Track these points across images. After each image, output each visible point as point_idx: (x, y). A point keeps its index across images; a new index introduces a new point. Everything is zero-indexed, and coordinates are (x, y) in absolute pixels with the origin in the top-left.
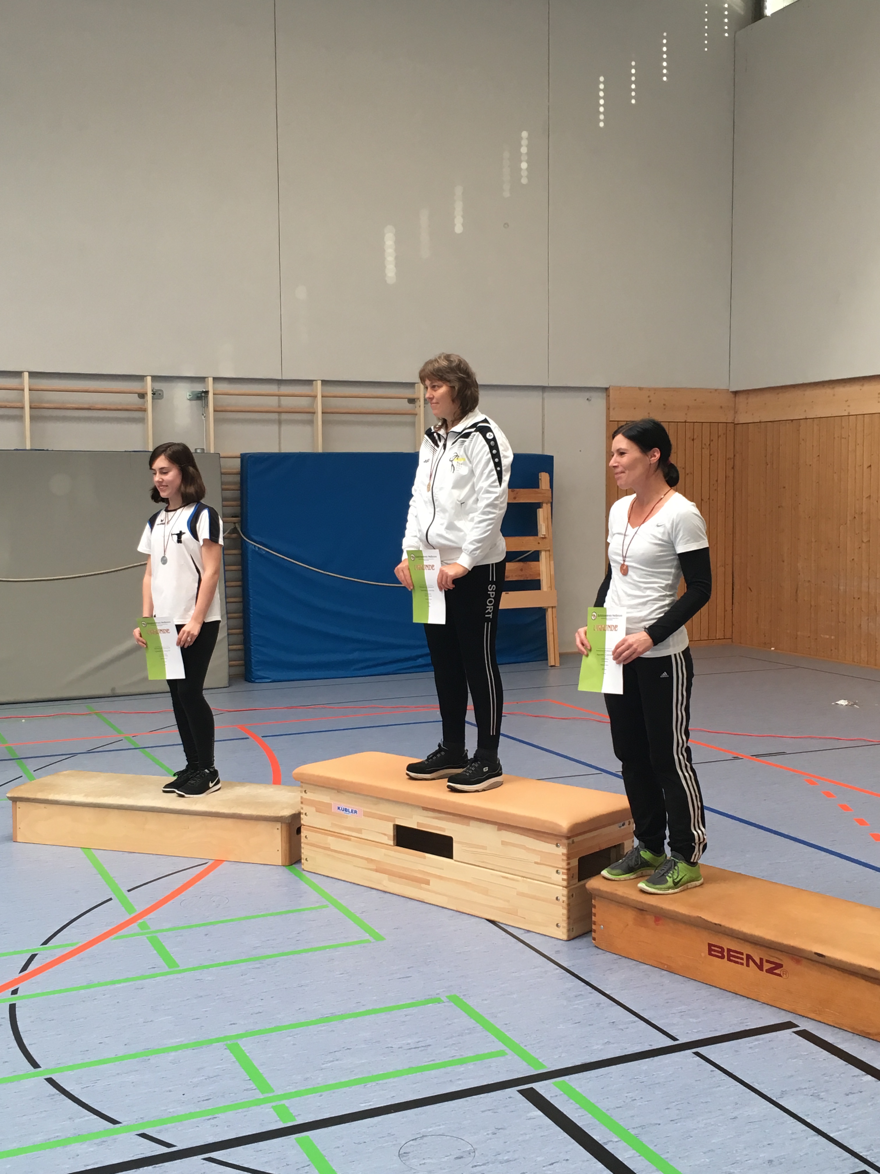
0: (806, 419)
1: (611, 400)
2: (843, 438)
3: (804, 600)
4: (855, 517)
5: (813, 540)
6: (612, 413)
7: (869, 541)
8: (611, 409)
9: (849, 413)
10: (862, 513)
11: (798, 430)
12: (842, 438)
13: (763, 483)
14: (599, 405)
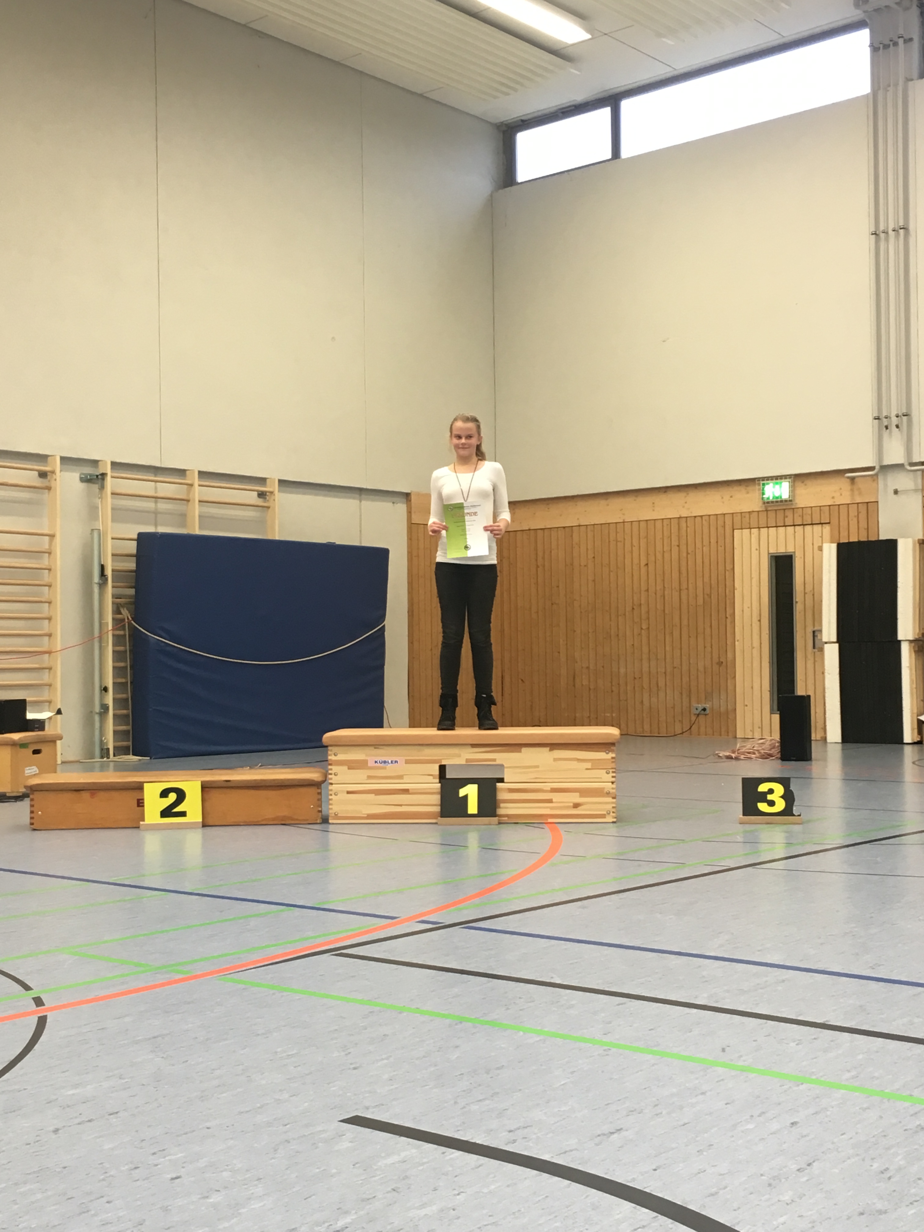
0: (579, 526)
1: (413, 505)
2: (619, 541)
3: (582, 685)
4: (633, 609)
5: (590, 631)
6: (413, 516)
7: (648, 628)
8: (412, 513)
9: (624, 520)
10: (640, 605)
11: (572, 536)
12: (617, 541)
13: (535, 584)
14: (402, 508)
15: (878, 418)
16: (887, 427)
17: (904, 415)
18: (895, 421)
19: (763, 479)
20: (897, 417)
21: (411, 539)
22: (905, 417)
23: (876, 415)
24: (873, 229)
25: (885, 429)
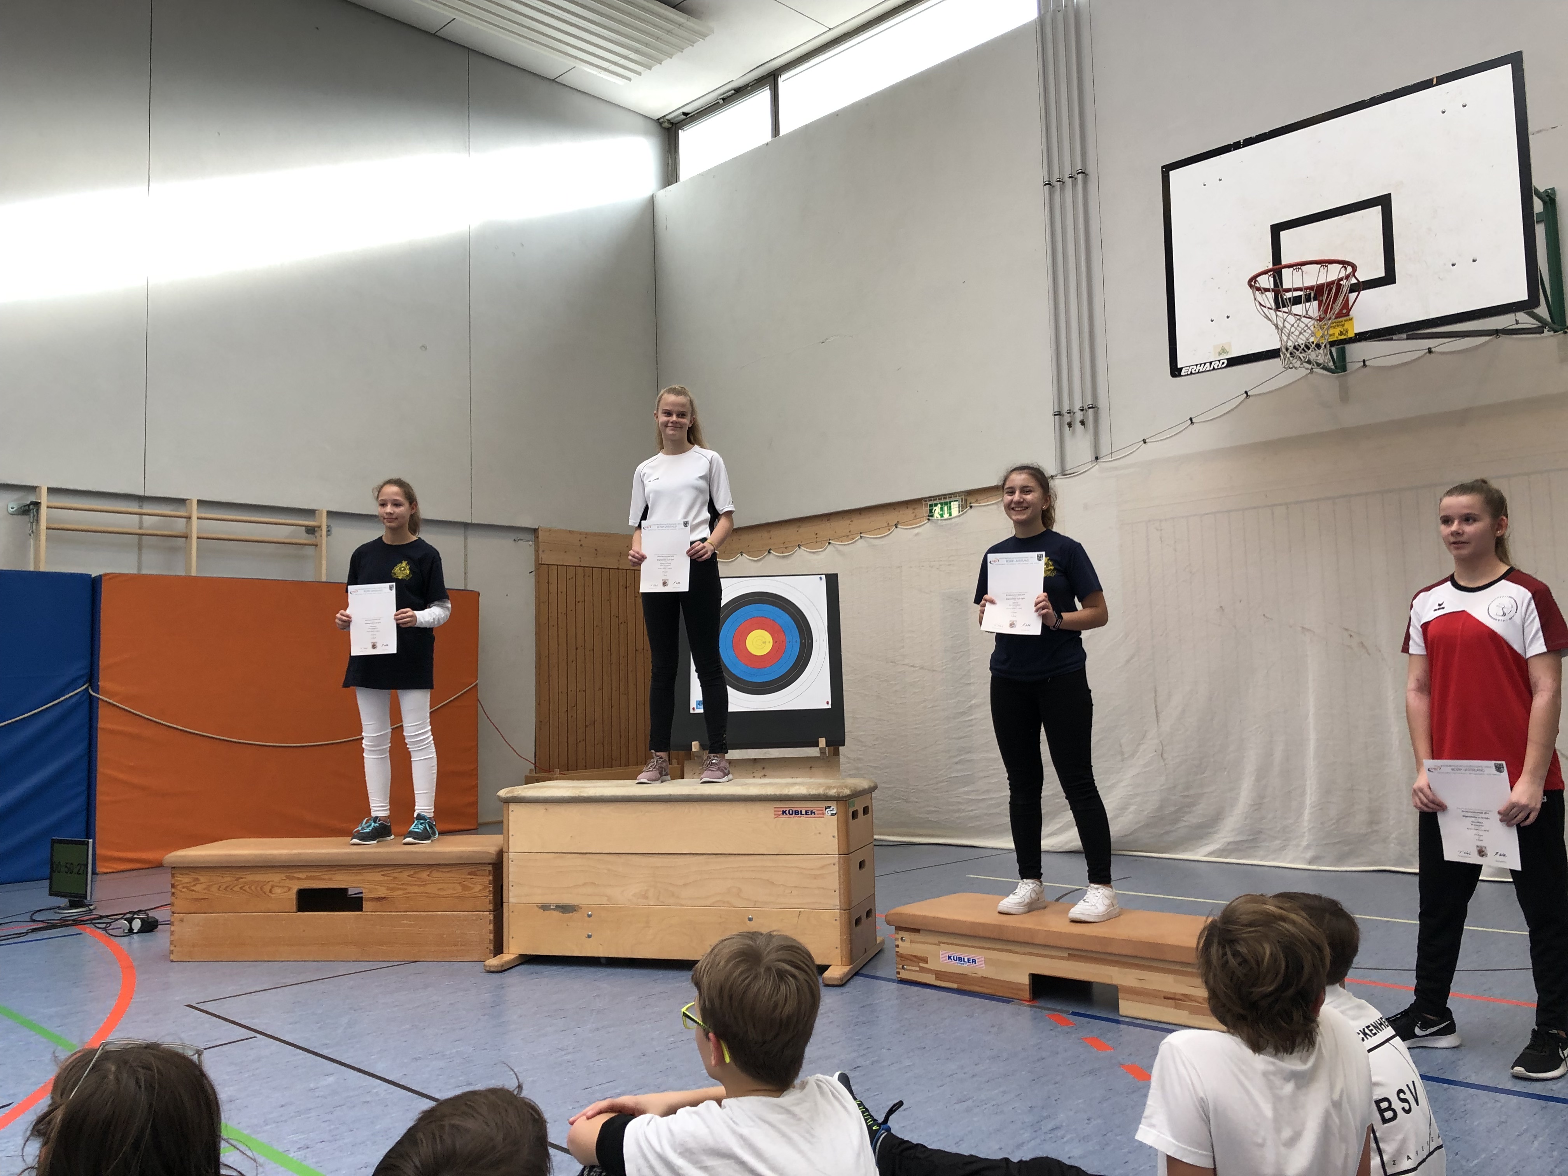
1: (541, 542)
6: (541, 555)
8: (540, 552)
14: (527, 548)
15: (1059, 414)
16: (1070, 425)
17: (1089, 408)
18: (1079, 416)
19: (930, 498)
20: (1082, 410)
21: (538, 582)
22: (1091, 410)
23: (1056, 410)
24: (1046, 179)
25: (1067, 426)
